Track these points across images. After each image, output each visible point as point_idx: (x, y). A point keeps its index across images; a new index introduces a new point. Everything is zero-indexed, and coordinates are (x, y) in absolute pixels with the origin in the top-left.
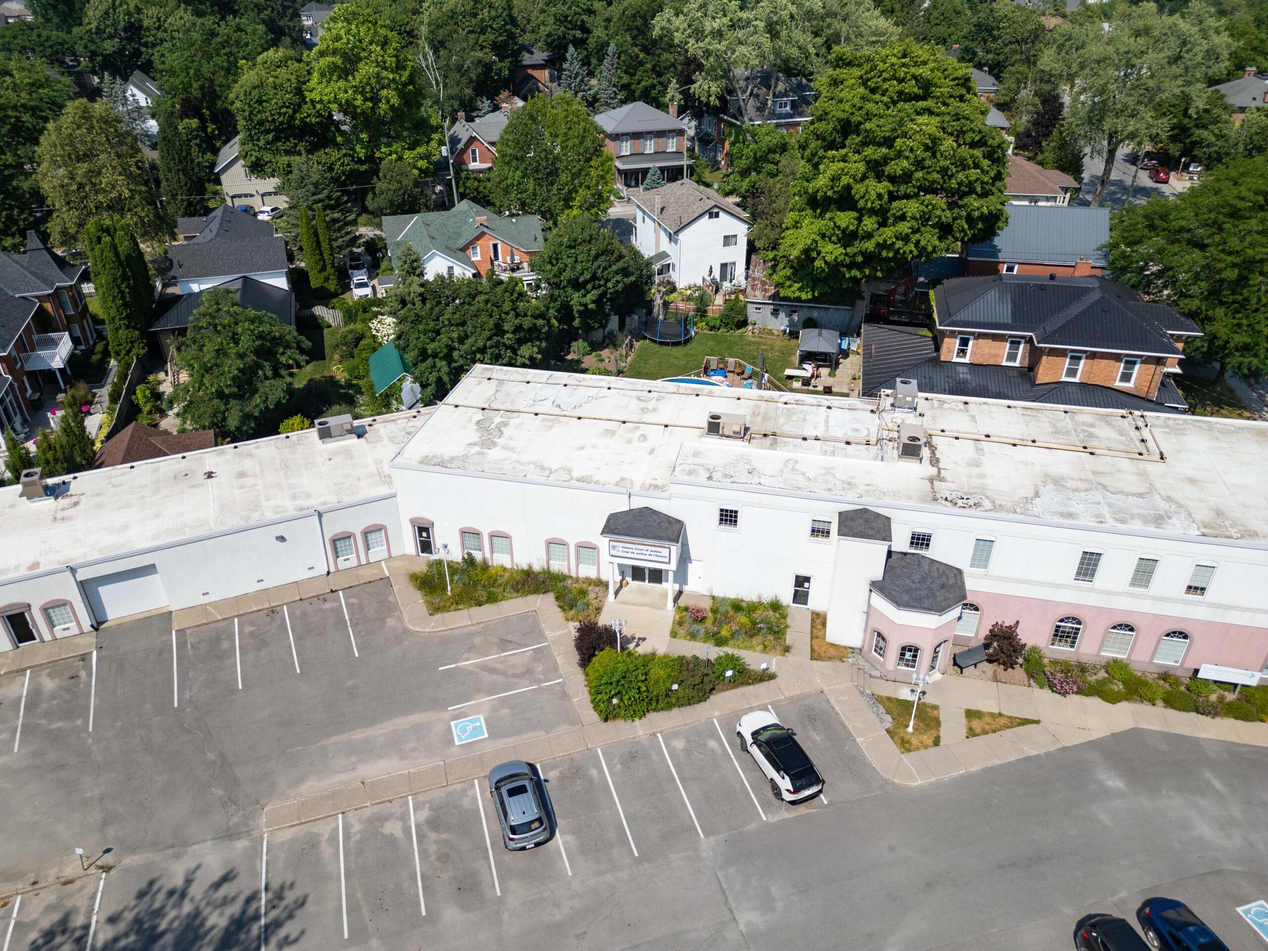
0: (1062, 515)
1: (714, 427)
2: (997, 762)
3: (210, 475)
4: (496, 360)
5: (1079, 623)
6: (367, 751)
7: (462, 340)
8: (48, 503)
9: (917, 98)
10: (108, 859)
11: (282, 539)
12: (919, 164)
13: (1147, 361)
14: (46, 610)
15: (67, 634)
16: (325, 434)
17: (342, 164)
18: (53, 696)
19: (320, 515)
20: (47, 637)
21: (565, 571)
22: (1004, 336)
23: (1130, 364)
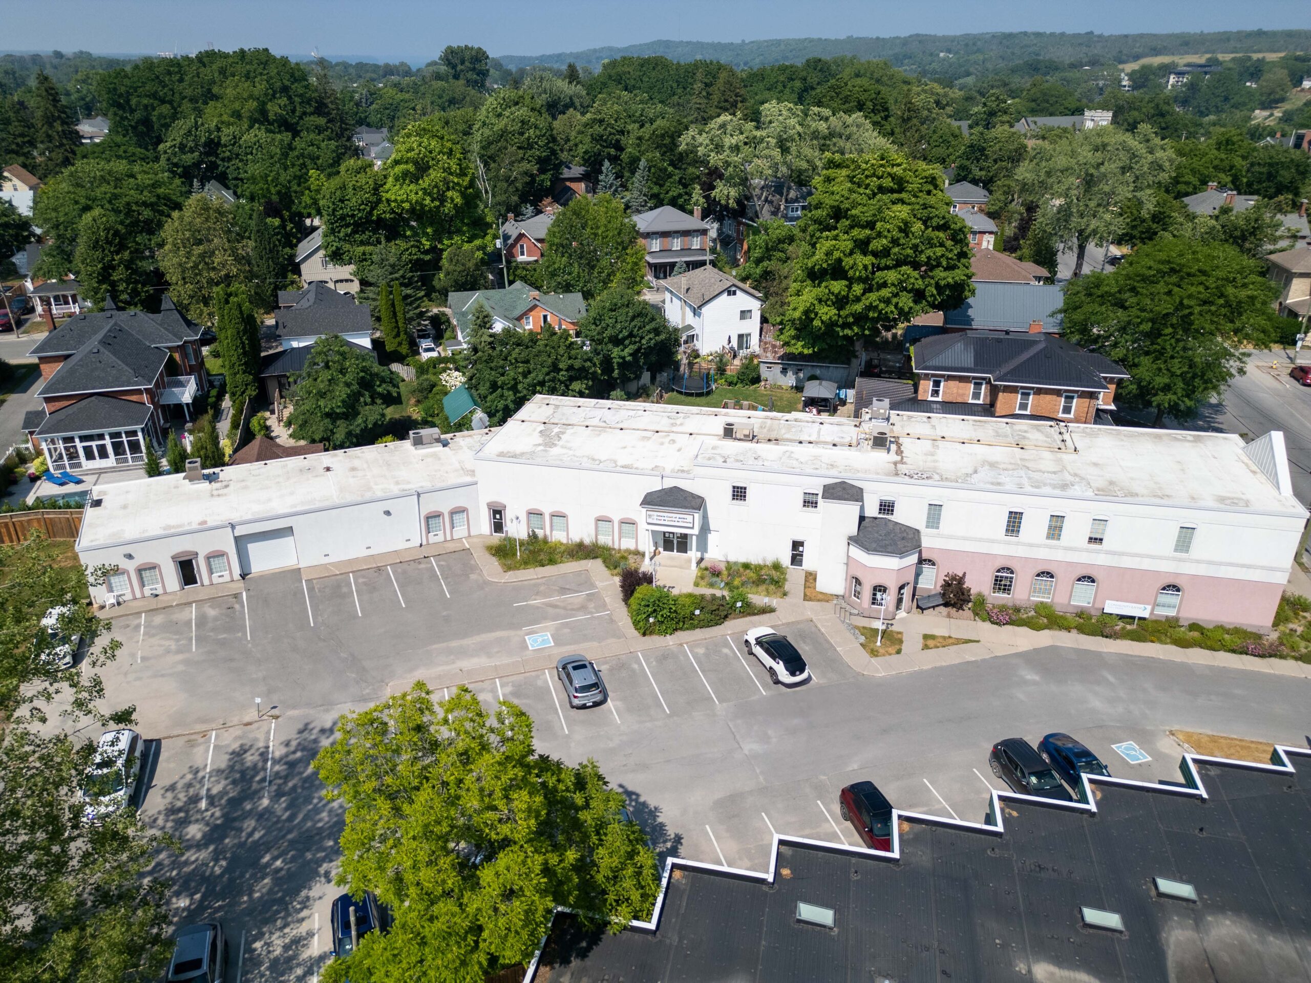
0: (992, 484)
1: (729, 432)
2: (944, 664)
3: (328, 469)
4: (553, 391)
5: (1012, 572)
6: (463, 653)
7: (525, 375)
8: (205, 485)
9: (892, 191)
10: (275, 712)
11: (388, 513)
12: (895, 242)
13: (1082, 395)
14: (208, 558)
15: (221, 580)
16: (418, 442)
17: (410, 254)
18: (216, 619)
19: (419, 495)
20: (206, 582)
21: (610, 544)
22: (968, 377)
23: (1069, 398)
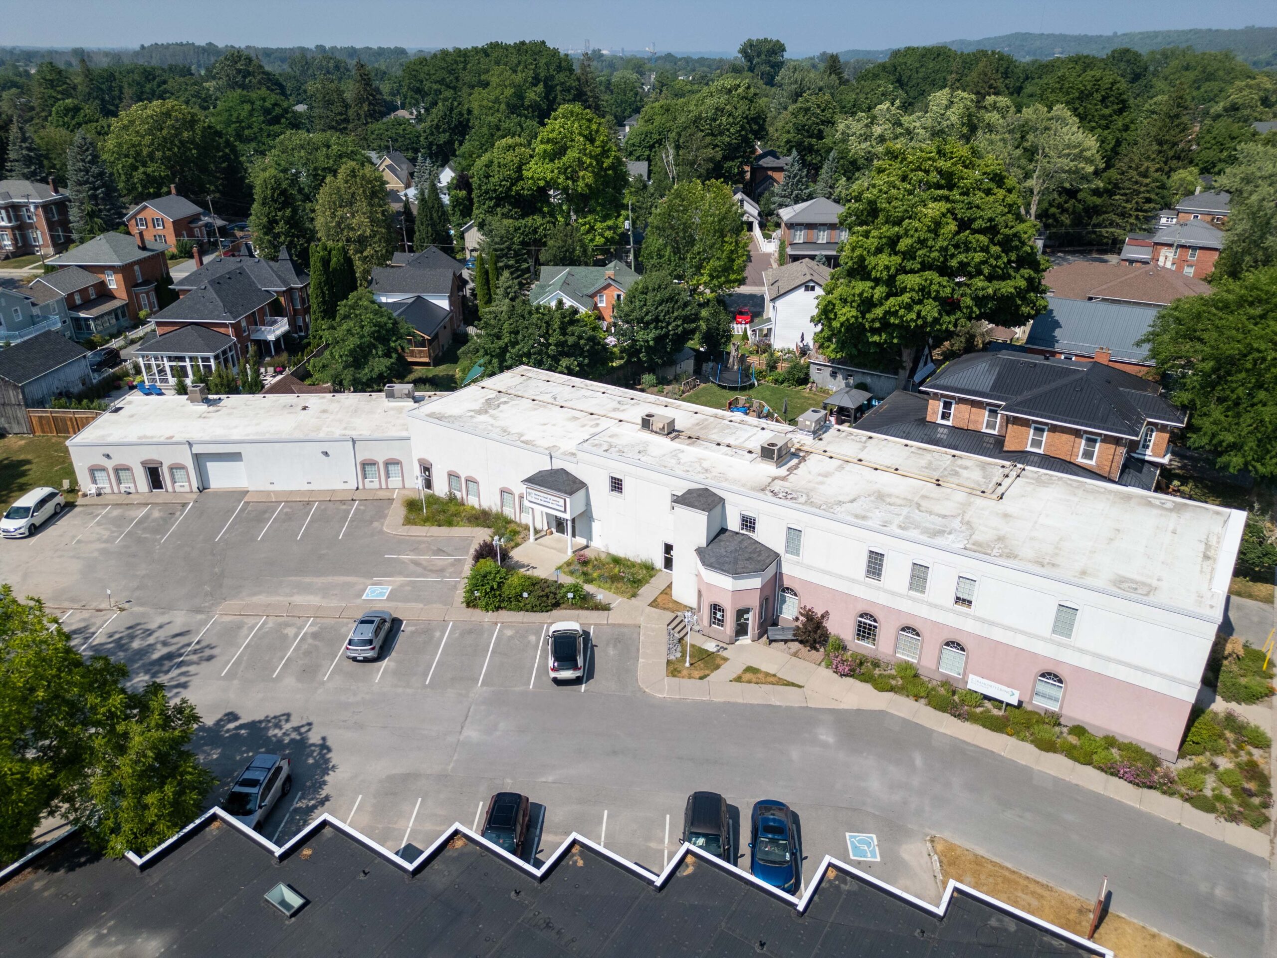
0: (856, 516)
1: (646, 423)
3: (305, 408)
5: (875, 621)
6: (307, 589)
8: (204, 407)
10: (127, 605)
11: (326, 454)
13: (1106, 439)
14: (171, 469)
15: (182, 490)
16: (391, 395)
18: (154, 520)
19: (354, 441)
20: (170, 489)
21: (513, 517)
22: (982, 402)
23: (1091, 441)
